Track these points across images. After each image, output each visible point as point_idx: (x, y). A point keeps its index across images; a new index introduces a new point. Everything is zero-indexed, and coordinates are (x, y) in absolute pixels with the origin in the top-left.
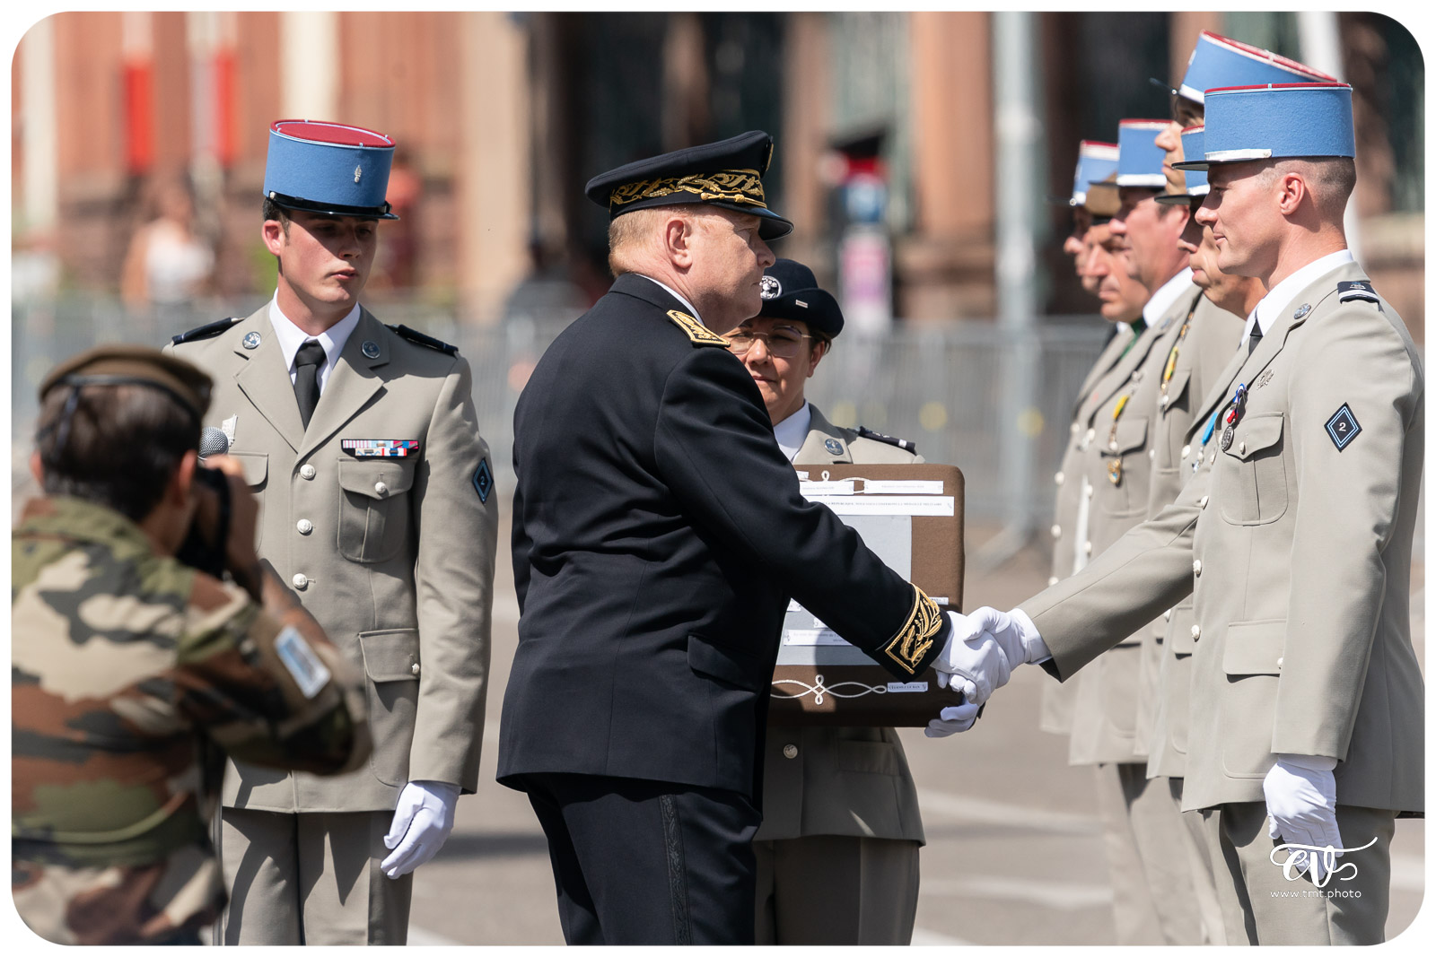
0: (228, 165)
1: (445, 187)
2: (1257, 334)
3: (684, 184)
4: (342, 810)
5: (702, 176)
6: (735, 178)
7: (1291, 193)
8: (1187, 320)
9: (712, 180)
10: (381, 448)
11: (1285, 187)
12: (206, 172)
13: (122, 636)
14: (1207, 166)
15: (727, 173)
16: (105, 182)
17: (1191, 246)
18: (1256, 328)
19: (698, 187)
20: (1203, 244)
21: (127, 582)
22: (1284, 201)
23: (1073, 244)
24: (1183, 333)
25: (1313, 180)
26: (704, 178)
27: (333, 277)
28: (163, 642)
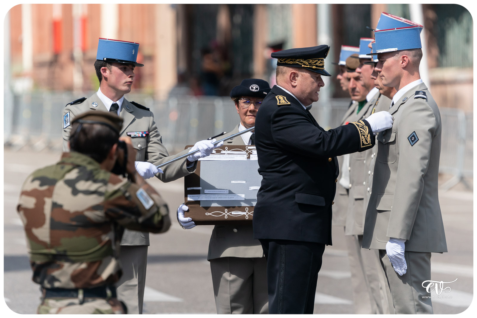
0: (84, 50)
1: (151, 58)
2: (393, 104)
3: (298, 61)
4: (132, 245)
5: (303, 59)
6: (314, 61)
7: (404, 61)
8: (378, 100)
9: (306, 61)
10: (138, 134)
11: (402, 59)
12: (78, 53)
13: (88, 193)
14: (377, 54)
15: (312, 59)
16: (47, 56)
17: (375, 77)
18: (393, 103)
19: (302, 63)
20: (378, 77)
21: (90, 177)
22: (402, 64)
23: (339, 77)
24: (377, 104)
25: (410, 57)
26: (304, 60)
27: (126, 83)
28: (100, 194)
